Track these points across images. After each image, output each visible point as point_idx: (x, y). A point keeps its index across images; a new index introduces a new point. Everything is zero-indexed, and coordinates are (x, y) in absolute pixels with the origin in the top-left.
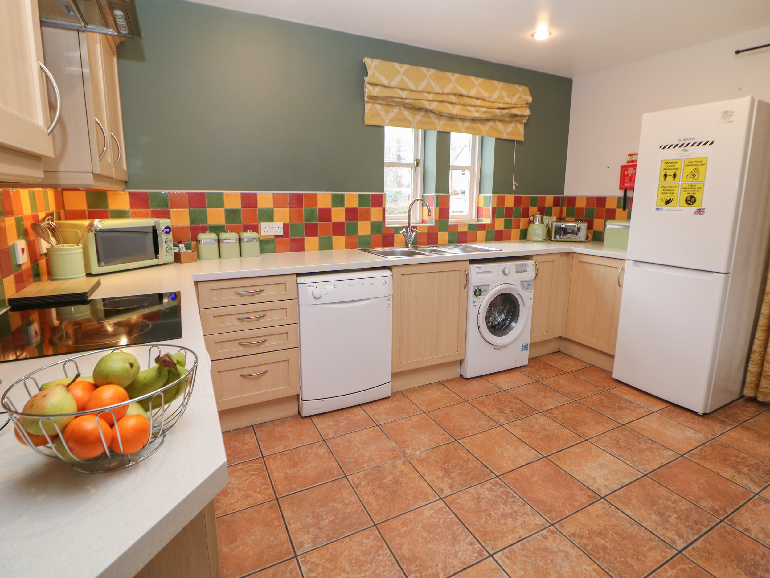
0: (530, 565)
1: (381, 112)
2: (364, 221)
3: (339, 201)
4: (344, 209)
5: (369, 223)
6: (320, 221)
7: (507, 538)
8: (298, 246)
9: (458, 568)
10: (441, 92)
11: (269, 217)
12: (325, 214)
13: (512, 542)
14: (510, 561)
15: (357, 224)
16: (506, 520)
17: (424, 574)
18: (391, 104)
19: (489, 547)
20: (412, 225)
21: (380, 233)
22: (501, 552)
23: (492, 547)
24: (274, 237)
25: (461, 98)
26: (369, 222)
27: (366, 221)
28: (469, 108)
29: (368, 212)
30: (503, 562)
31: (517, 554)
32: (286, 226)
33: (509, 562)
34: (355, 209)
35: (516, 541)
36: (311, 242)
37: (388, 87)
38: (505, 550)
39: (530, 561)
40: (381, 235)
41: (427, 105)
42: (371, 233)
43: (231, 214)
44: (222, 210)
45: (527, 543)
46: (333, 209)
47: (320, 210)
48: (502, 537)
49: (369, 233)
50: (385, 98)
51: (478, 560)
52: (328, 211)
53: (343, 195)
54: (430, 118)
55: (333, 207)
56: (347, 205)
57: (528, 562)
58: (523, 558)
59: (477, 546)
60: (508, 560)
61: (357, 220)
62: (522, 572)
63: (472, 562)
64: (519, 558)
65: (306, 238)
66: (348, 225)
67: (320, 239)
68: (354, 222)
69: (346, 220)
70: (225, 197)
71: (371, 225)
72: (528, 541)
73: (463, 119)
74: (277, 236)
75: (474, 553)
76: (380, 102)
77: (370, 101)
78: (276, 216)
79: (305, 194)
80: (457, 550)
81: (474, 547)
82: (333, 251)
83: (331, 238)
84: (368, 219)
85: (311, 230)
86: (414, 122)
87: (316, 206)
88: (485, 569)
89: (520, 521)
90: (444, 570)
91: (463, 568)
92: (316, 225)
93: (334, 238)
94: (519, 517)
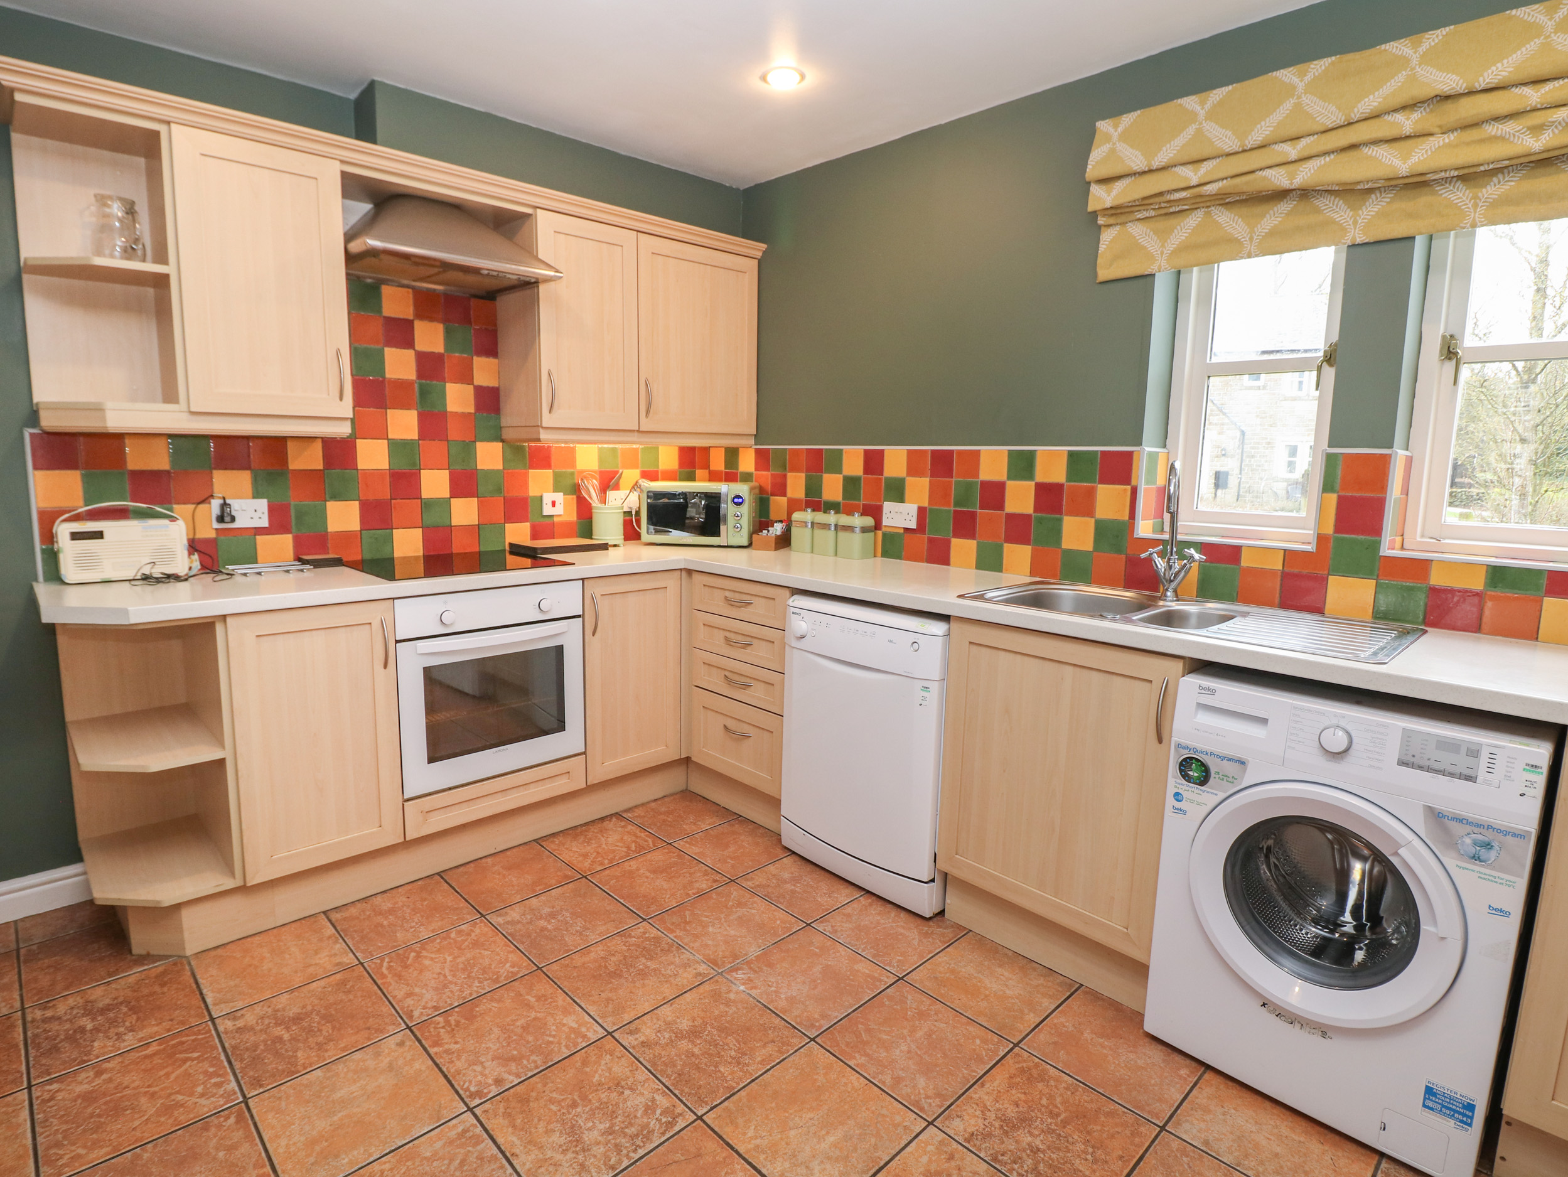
0: (443, 1168)
1: (1143, 242)
2: (1077, 515)
3: (1023, 466)
4: (1033, 484)
5: (1091, 522)
6: (981, 508)
7: (513, 1133)
8: (939, 555)
9: (447, 1068)
10: (1340, 119)
11: (897, 491)
12: (994, 494)
13: (500, 1140)
14: (455, 1137)
15: (1060, 520)
16: (561, 1133)
17: (442, 1031)
18: (1172, 210)
19: (490, 1106)
20: (1180, 537)
21: (1119, 551)
22: (475, 1122)
23: (490, 1111)
24: (902, 531)
25: (1449, 106)
26: (1093, 520)
27: (1084, 516)
28: (1492, 129)
29: (1091, 494)
30: (455, 1126)
31: (470, 1149)
32: (921, 511)
33: (453, 1134)
34: (1059, 487)
35: (503, 1147)
36: (963, 548)
37: (1150, 171)
38: (480, 1128)
39: (452, 1168)
40: (1124, 557)
41: (1280, 179)
42: (1094, 547)
43: (851, 483)
44: (841, 476)
45: (498, 1164)
46: (1010, 484)
47: (984, 484)
48: (514, 1127)
49: (1089, 546)
50: (1145, 202)
51: (461, 1092)
52: (1000, 487)
53: (1032, 454)
54: (1318, 211)
55: (1009, 478)
56: (1041, 476)
57: (449, 1164)
58: (460, 1157)
59: (494, 1091)
60: (458, 1134)
61: (1060, 512)
62: (428, 1154)
63: (459, 1085)
64: (462, 1151)
65: (955, 542)
66: (1040, 521)
67: (978, 542)
68: (1053, 516)
69: (1036, 510)
70: (844, 456)
71: (1096, 529)
72: (502, 1167)
73: (1470, 176)
74: (907, 530)
75: (476, 1085)
76: (1139, 216)
77: (1111, 221)
78: (908, 493)
79: (959, 452)
80: (484, 1064)
81: (490, 1085)
82: (952, 569)
83: (1001, 547)
84: (1089, 512)
85: (965, 525)
86: (1251, 239)
87: (978, 477)
88: (443, 1102)
89: (558, 1157)
90: (447, 1052)
91: (446, 1073)
92: (973, 515)
93: (1007, 547)
94: (570, 1155)
